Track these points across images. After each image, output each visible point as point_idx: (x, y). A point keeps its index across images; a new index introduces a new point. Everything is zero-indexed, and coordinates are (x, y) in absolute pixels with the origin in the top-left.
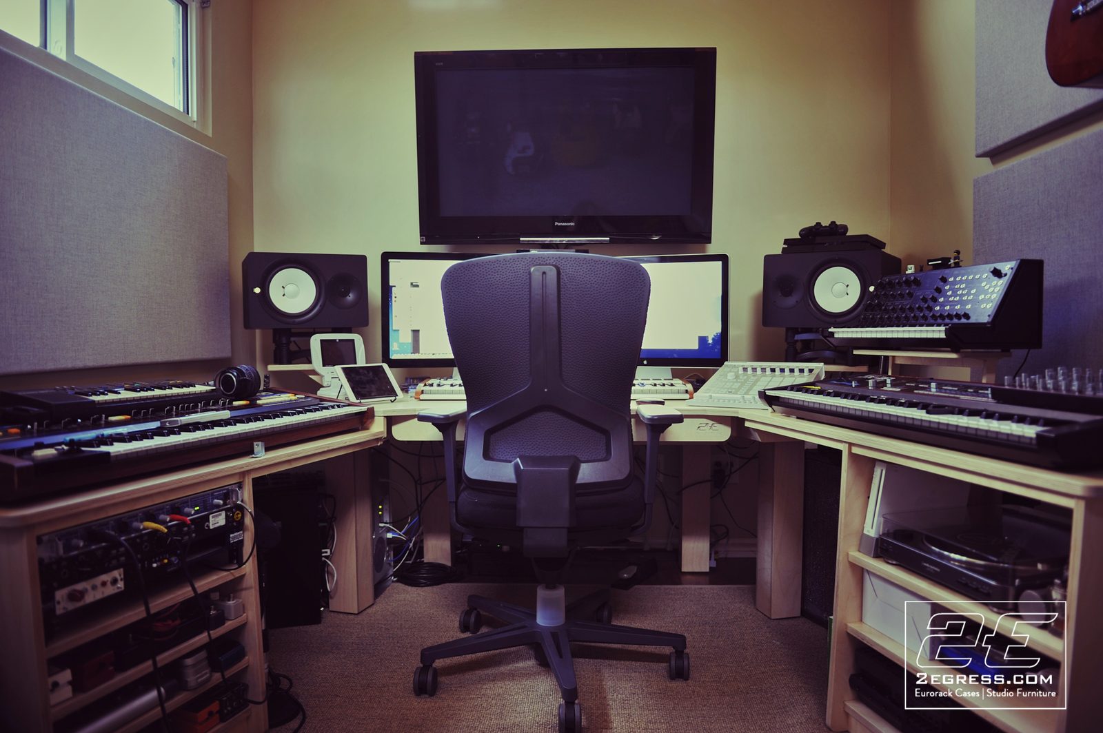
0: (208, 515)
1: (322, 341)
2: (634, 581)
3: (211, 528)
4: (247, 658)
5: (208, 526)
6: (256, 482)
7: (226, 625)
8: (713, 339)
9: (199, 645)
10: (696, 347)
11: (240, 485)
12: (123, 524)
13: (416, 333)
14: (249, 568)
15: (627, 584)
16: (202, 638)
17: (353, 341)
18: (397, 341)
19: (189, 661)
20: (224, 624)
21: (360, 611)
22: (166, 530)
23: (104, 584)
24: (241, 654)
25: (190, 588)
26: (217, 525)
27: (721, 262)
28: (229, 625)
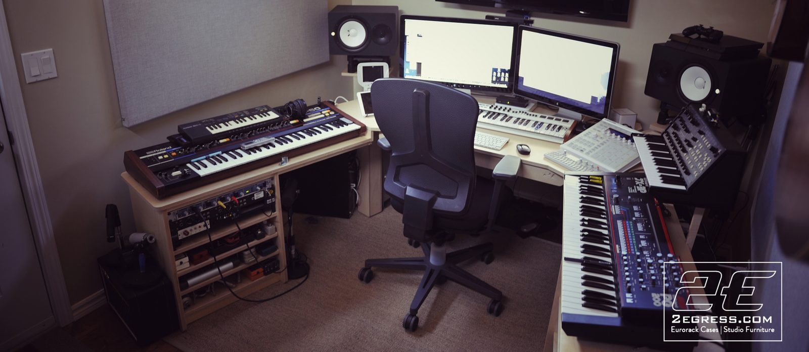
0: (254, 194)
1: (364, 68)
2: (532, 233)
3: (255, 199)
4: (278, 250)
5: (254, 199)
6: (280, 176)
7: (265, 238)
8: (600, 100)
9: (253, 245)
10: (589, 102)
11: (272, 179)
12: (208, 203)
13: (419, 65)
14: (278, 213)
15: (525, 235)
16: (255, 242)
17: (382, 67)
18: (409, 68)
19: (246, 253)
20: (264, 237)
21: (371, 215)
22: (225, 207)
23: (200, 227)
24: (276, 248)
25: (237, 228)
26: (258, 198)
27: (612, 49)
28: (267, 237)
